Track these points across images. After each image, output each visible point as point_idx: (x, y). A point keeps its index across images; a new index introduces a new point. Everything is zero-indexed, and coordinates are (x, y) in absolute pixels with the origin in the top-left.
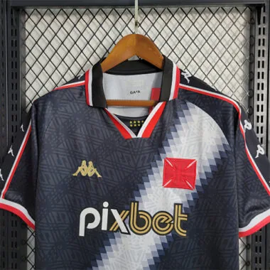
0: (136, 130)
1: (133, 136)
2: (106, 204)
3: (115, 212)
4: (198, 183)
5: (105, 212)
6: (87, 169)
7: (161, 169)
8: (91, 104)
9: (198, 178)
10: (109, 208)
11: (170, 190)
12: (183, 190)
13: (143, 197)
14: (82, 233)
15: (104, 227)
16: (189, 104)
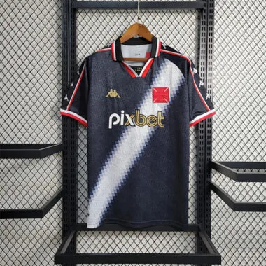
0: (139, 73)
1: (137, 76)
2: (123, 112)
3: (127, 116)
4: (170, 100)
5: (123, 116)
6: (113, 94)
7: (151, 93)
8: (115, 59)
9: (170, 97)
10: (125, 114)
11: (156, 104)
12: (162, 104)
13: (142, 107)
14: (110, 127)
15: (122, 123)
16: (166, 60)
